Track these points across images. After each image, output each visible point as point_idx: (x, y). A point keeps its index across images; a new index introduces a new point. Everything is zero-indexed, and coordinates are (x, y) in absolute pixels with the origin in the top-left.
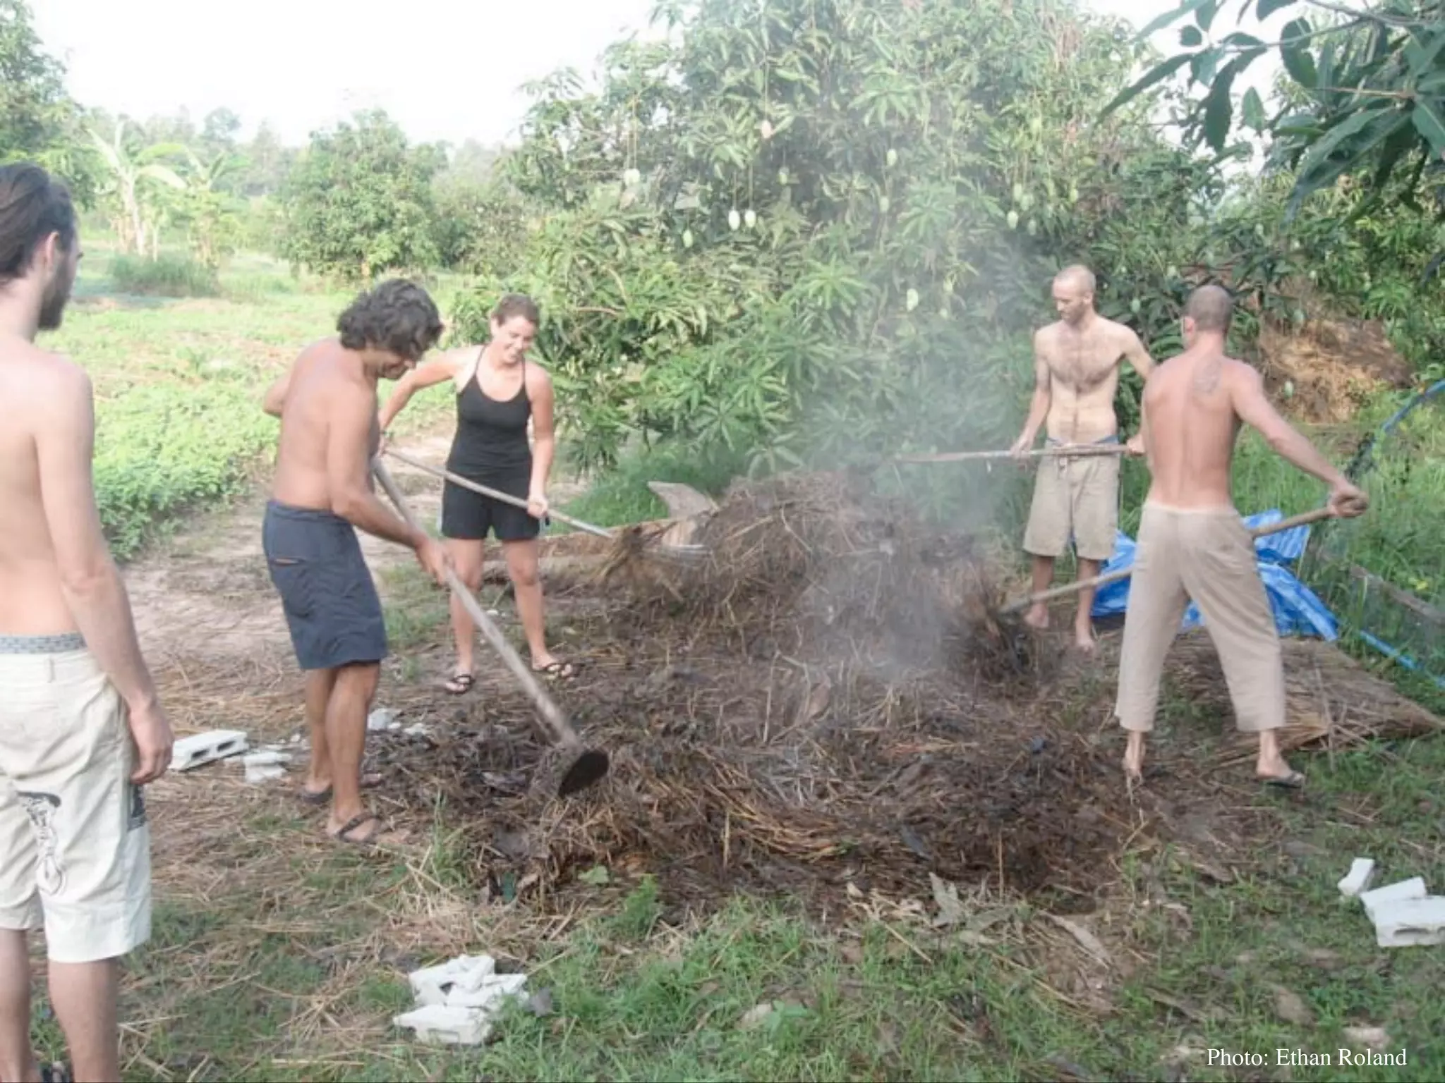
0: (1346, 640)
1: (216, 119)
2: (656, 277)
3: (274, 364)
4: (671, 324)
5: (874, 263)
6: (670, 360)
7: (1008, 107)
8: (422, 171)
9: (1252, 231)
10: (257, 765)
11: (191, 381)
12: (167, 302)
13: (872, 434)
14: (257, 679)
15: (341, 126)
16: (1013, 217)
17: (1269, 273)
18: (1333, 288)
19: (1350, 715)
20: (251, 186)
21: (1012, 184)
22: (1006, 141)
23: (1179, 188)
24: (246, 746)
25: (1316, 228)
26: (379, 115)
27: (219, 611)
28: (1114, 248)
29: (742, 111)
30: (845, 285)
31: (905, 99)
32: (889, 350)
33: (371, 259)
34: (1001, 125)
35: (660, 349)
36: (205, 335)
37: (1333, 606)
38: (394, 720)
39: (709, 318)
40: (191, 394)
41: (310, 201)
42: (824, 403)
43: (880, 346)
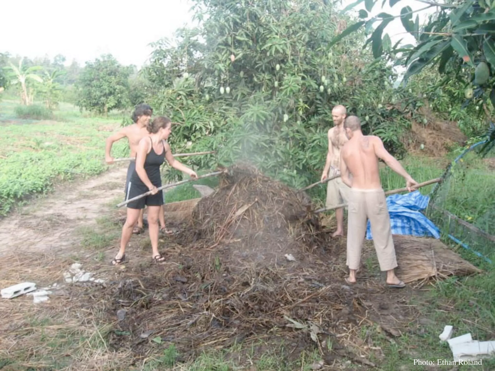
0: (443, 238)
1: (58, 58)
2: (195, 111)
3: (68, 143)
4: (201, 128)
5: (272, 105)
6: (201, 141)
7: (319, 49)
8: (125, 75)
9: (408, 91)
10: (38, 296)
11: (37, 150)
12: (34, 121)
13: (273, 166)
14: (44, 261)
15: (96, 60)
16: (322, 88)
17: (414, 106)
18: (438, 110)
19: (444, 268)
20: (70, 81)
21: (321, 76)
22: (319, 60)
23: (381, 76)
24: (35, 288)
25: (430, 90)
26: (110, 56)
27: (36, 235)
28: (358, 98)
29: (224, 51)
30: (261, 113)
31: (281, 46)
32: (279, 136)
33: (107, 105)
34: (317, 55)
35: (197, 137)
36: (45, 133)
37: (439, 225)
38: (92, 277)
39: (214, 125)
40: (35, 155)
41: (86, 85)
42: (256, 155)
43: (276, 135)
